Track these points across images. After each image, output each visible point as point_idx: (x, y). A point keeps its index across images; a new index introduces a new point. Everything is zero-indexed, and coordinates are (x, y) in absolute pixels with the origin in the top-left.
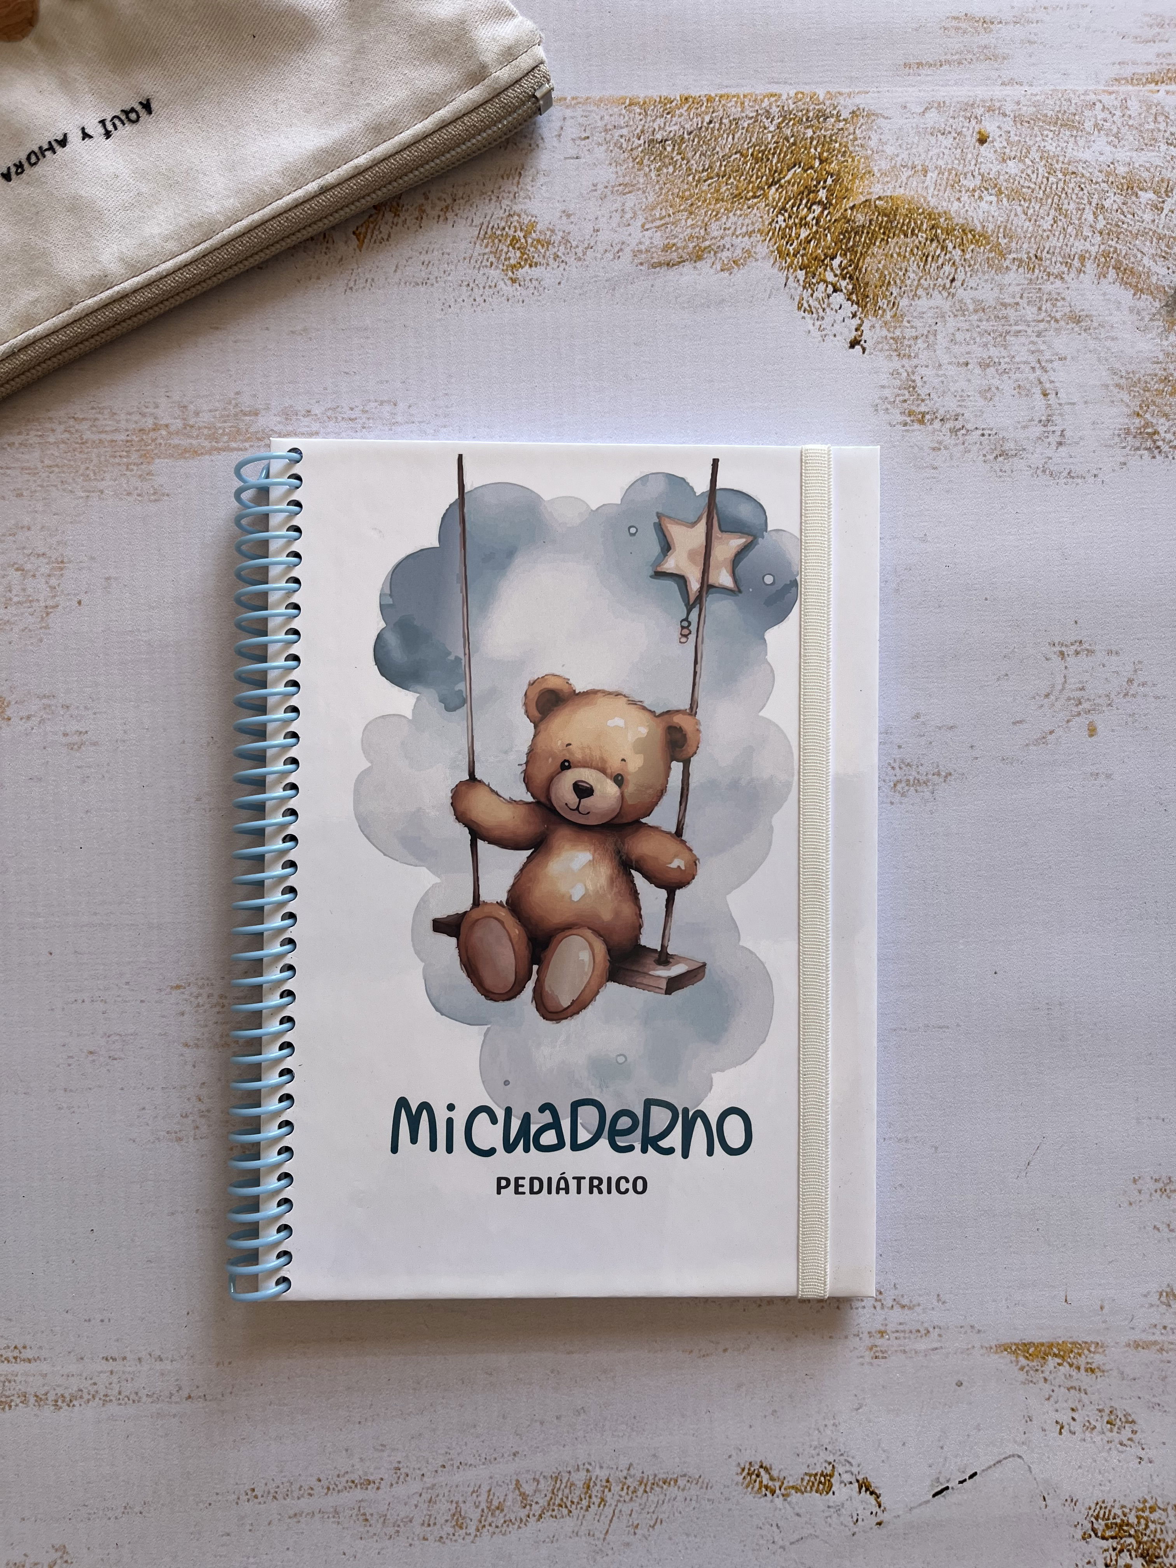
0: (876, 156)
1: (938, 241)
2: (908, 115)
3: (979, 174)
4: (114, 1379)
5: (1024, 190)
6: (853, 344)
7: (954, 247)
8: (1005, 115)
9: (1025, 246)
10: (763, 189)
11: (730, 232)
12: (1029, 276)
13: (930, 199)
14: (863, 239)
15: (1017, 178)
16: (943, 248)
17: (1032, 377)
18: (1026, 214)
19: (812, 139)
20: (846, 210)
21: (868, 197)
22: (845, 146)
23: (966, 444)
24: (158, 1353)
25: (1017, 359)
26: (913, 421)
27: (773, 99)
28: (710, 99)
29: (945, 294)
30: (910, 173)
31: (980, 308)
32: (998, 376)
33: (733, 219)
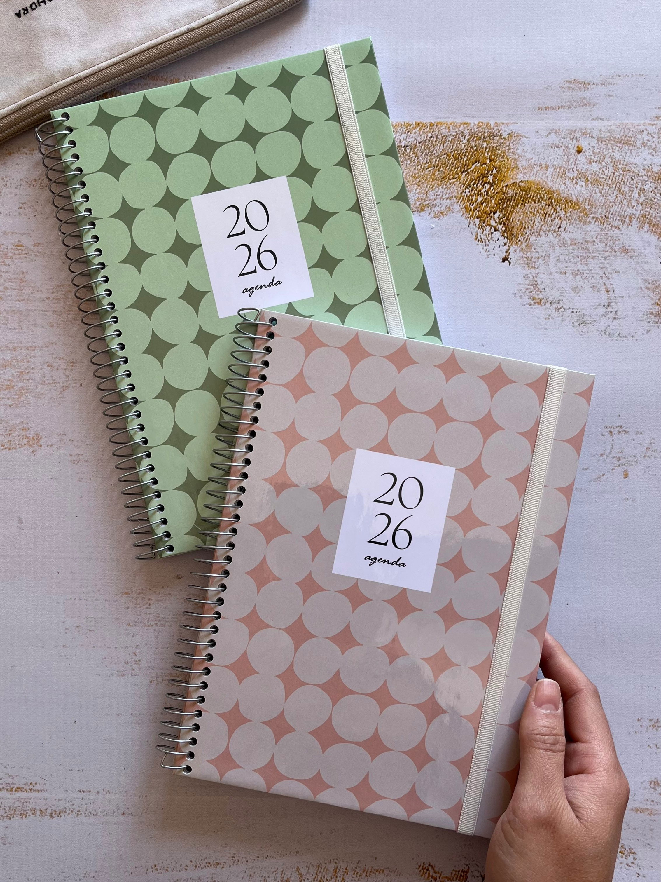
0: (521, 159)
1: (552, 206)
2: (539, 136)
3: (576, 170)
4: (84, 802)
5: (600, 179)
6: (504, 260)
7: (561, 210)
8: (592, 137)
9: (600, 210)
10: (458, 174)
11: (440, 197)
12: (601, 226)
13: (549, 183)
14: (511, 204)
15: (597, 173)
16: (555, 210)
17: (601, 281)
18: (601, 193)
19: (486, 148)
20: (503, 187)
21: (515, 181)
22: (504, 153)
23: (564, 316)
24: (108, 789)
25: (593, 271)
26: (535, 303)
27: (465, 126)
28: (431, 125)
29: (555, 234)
30: (539, 168)
31: (574, 243)
32: (582, 281)
33: (441, 190)
